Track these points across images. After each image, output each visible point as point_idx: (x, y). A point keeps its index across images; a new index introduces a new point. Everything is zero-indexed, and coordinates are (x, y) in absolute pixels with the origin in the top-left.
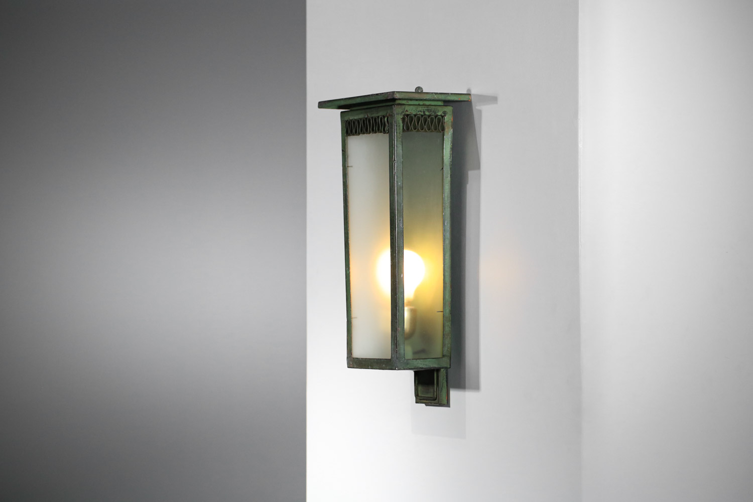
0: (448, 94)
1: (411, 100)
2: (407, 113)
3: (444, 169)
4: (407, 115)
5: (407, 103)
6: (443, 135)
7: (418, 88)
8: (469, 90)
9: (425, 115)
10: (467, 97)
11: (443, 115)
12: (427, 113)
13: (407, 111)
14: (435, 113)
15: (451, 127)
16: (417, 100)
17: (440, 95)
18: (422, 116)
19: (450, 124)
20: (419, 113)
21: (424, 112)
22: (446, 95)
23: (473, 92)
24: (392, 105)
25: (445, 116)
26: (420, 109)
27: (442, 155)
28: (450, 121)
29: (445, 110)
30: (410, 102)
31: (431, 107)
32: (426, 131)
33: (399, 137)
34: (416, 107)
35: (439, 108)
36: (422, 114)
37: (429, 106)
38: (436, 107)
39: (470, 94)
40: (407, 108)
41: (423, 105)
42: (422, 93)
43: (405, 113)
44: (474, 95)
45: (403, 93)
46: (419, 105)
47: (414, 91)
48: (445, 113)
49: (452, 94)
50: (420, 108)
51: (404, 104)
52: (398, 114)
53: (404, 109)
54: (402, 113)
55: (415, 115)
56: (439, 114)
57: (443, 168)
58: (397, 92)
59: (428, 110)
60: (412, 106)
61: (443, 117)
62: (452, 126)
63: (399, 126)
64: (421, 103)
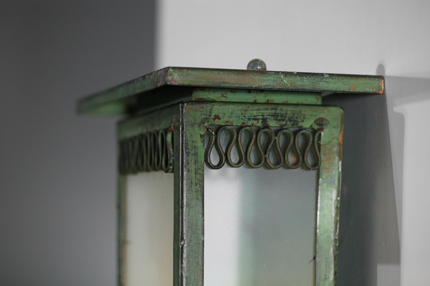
0: (322, 75)
1: (233, 90)
2: (217, 122)
3: (317, 258)
4: (219, 128)
5: (223, 99)
6: (318, 176)
7: (255, 62)
8: (381, 67)
9: (267, 127)
10: (375, 82)
11: (316, 127)
12: (273, 124)
13: (217, 117)
14: (295, 123)
15: (337, 158)
16: (249, 90)
17: (298, 78)
18: (259, 130)
19: (335, 149)
20: (250, 123)
21: (264, 120)
22: (319, 79)
23: (388, 72)
24: (179, 103)
25: (322, 129)
26: (255, 113)
27: (313, 225)
28: (335, 141)
29: (323, 116)
30: (231, 97)
31: (285, 108)
32: (267, 167)
33: (194, 181)
34: (243, 107)
35: (307, 111)
36: (260, 124)
37: (280, 107)
38: (298, 109)
39: (380, 77)
40: (217, 109)
41: (267, 103)
42: (264, 72)
43: (211, 121)
44: (390, 77)
45: (194, 72)
46: (255, 103)
47: (245, 68)
48: (321, 123)
49: (331, 75)
50: (254, 111)
51: (213, 101)
52: (193, 125)
53: (210, 112)
54: (203, 122)
55: (239, 129)
56: (306, 124)
57: (315, 258)
58: (174, 68)
59: (275, 117)
60: (231, 107)
61: (314, 132)
62: (339, 155)
63: (196, 154)
64: (261, 98)
